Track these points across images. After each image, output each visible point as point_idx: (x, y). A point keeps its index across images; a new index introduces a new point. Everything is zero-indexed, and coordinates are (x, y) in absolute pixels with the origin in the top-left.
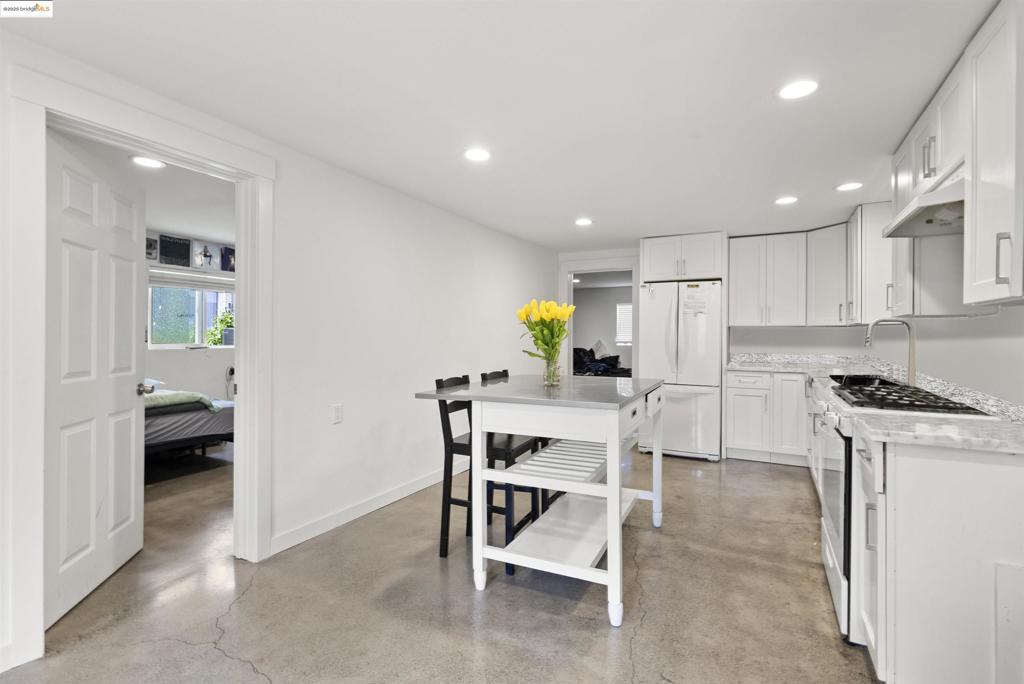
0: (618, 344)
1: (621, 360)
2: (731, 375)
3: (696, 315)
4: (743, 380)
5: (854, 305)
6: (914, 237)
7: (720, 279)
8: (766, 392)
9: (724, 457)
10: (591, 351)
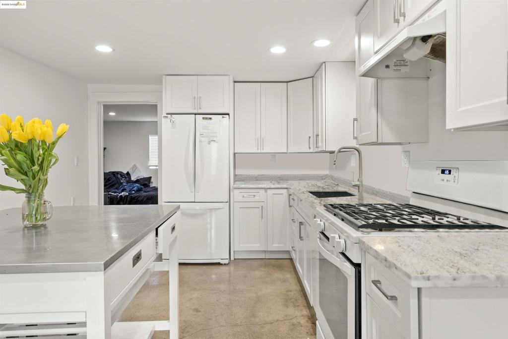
0: (150, 168)
1: (152, 180)
2: (237, 192)
3: (209, 143)
4: (245, 195)
5: (320, 136)
6: (378, 78)
7: (228, 114)
8: (262, 204)
9: (232, 258)
10: (128, 174)
